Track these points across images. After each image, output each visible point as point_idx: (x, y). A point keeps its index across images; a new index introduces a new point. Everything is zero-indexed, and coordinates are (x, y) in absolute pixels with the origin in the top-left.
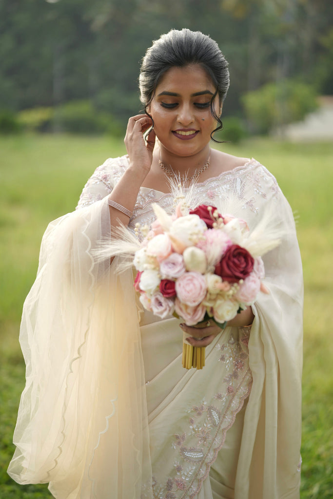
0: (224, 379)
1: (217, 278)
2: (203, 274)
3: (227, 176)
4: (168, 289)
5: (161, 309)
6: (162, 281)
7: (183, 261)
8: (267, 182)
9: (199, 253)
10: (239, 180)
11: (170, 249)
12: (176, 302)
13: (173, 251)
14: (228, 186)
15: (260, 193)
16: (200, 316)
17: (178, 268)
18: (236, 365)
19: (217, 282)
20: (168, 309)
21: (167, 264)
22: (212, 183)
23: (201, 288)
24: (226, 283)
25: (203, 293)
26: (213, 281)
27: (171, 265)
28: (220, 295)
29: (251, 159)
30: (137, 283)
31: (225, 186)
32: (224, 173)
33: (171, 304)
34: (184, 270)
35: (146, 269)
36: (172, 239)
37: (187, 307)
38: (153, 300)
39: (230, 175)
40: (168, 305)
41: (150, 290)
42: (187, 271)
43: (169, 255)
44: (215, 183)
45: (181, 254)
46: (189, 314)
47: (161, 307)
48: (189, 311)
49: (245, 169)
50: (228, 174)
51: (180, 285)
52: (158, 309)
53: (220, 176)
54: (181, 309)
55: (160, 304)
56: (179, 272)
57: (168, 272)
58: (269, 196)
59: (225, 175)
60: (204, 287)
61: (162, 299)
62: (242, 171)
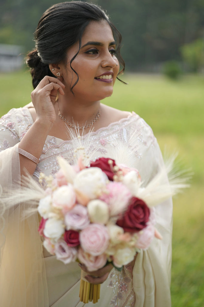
0: (112, 301)
1: (119, 229)
2: (105, 225)
3: (115, 126)
4: (73, 239)
5: (65, 255)
6: (66, 231)
7: (88, 214)
8: (146, 132)
9: (103, 206)
10: (125, 130)
11: (74, 202)
12: (80, 251)
13: (77, 203)
14: (117, 135)
15: (142, 141)
16: (101, 263)
17: (83, 221)
19: (119, 234)
20: (71, 256)
21: (72, 214)
22: (103, 132)
23: (104, 239)
24: (127, 234)
25: (106, 244)
26: (115, 231)
27: (75, 217)
28: (122, 245)
30: (41, 230)
33: (74, 252)
34: (88, 222)
35: (51, 218)
37: (89, 255)
38: (57, 246)
39: (117, 126)
40: (72, 253)
41: (55, 238)
42: (91, 223)
43: (74, 206)
44: (105, 132)
45: (86, 206)
46: (91, 261)
47: (64, 253)
48: (92, 259)
49: (128, 120)
50: (116, 124)
51: (84, 236)
52: (61, 255)
53: (109, 126)
54: (84, 257)
55: (64, 251)
56: (84, 224)
57: (73, 223)
58: (149, 144)
59: (113, 125)
60: (107, 237)
61: (66, 247)
62: (127, 122)
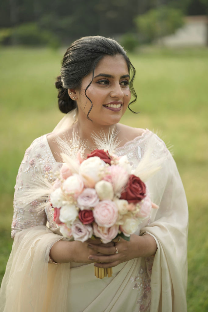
0: (138, 301)
1: (124, 202)
2: (112, 201)
3: (130, 145)
4: (87, 217)
6: (80, 211)
7: (96, 193)
8: (160, 147)
9: (109, 184)
10: (139, 148)
11: (83, 186)
12: (95, 227)
13: (85, 187)
14: (132, 154)
15: (156, 157)
16: (114, 234)
17: (94, 199)
18: (145, 288)
19: (124, 205)
20: (88, 233)
21: (83, 197)
22: (120, 152)
23: (114, 212)
24: (132, 204)
25: (116, 215)
26: (122, 204)
27: (86, 199)
28: (128, 214)
29: (145, 129)
30: (57, 218)
31: (130, 154)
32: (127, 143)
33: (90, 229)
34: (98, 200)
35: (65, 205)
36: (84, 177)
37: (103, 228)
38: (73, 228)
39: (132, 145)
40: (88, 230)
41: (71, 221)
42: (100, 201)
43: (83, 190)
44: (121, 152)
45: (94, 188)
46: (106, 234)
47: (81, 233)
48: (105, 231)
49: (143, 138)
50: (130, 144)
51: (97, 212)
52: (78, 235)
53: (124, 146)
54: (99, 231)
55: (80, 230)
56: (95, 201)
57: (84, 204)
59: (128, 145)
60: (116, 210)
61: (81, 226)
62: (141, 140)
